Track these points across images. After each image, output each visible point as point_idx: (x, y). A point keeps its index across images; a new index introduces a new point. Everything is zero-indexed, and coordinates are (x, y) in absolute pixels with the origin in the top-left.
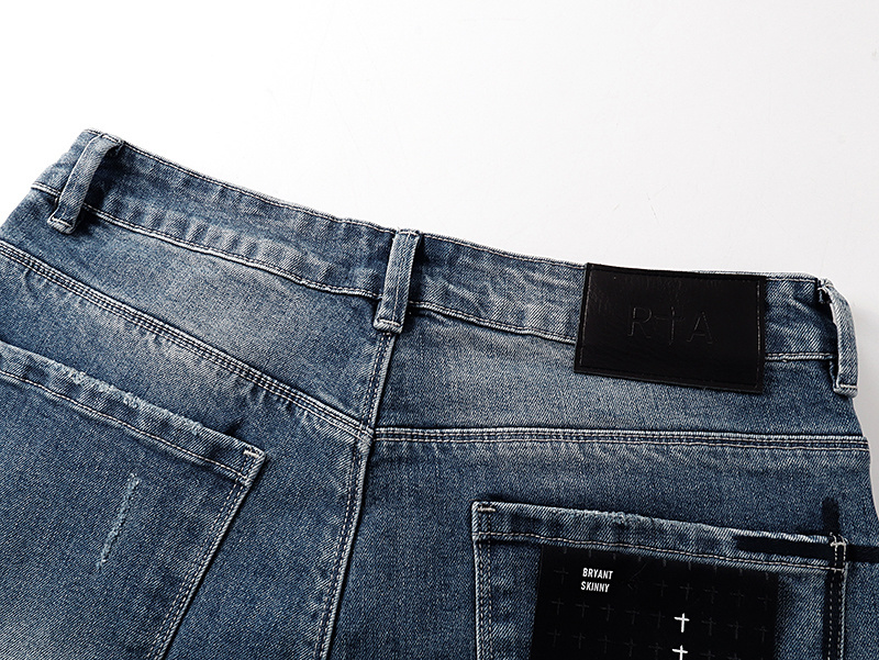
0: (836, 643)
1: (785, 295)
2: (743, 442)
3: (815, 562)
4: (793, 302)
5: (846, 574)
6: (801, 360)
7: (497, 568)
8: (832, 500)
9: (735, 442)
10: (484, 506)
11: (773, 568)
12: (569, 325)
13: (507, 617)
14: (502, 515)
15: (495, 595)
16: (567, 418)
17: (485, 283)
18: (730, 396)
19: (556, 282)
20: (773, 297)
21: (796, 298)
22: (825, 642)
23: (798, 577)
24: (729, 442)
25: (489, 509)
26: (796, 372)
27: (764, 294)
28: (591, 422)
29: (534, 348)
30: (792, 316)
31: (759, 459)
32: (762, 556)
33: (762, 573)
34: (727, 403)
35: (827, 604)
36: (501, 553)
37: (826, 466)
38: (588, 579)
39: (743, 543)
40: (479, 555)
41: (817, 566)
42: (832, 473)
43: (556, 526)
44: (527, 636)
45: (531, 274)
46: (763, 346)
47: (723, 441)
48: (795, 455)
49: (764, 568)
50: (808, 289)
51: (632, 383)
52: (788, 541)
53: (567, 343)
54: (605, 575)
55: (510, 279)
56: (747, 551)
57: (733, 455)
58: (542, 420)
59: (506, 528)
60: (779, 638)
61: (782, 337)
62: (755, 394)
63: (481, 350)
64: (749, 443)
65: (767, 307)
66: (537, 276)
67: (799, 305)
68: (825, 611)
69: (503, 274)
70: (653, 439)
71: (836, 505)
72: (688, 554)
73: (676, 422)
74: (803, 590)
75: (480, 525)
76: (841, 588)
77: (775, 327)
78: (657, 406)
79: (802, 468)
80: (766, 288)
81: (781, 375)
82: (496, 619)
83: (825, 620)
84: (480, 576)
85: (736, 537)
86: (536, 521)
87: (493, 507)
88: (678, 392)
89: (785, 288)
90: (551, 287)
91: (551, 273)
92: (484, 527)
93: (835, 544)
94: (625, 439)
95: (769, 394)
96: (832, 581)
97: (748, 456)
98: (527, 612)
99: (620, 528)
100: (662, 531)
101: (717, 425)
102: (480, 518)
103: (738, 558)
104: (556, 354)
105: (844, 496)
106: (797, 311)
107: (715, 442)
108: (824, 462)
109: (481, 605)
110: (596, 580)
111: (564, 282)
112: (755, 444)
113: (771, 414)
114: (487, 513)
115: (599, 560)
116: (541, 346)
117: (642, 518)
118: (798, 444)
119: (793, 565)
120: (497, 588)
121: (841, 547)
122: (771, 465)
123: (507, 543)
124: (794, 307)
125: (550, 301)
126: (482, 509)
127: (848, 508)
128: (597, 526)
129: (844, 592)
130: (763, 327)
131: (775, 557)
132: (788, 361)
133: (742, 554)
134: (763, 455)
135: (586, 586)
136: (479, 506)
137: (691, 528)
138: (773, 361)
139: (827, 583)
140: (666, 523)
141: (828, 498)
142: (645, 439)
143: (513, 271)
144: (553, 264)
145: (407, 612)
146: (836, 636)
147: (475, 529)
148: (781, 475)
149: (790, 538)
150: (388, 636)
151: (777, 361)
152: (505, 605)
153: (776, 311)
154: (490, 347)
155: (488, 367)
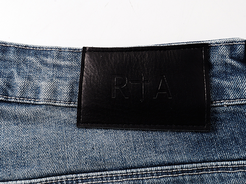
1: (223, 56)
2: (198, 170)
4: (229, 61)
6: (237, 105)
9: (193, 171)
12: (72, 93)
16: (70, 166)
17: (12, 70)
18: (188, 134)
19: (62, 63)
20: (215, 58)
21: (231, 58)
24: (188, 172)
26: (235, 113)
27: (208, 56)
28: (87, 168)
29: (49, 113)
30: (229, 71)
34: (185, 140)
45: (45, 59)
46: (209, 96)
47: (183, 172)
48: (237, 177)
50: (240, 50)
51: (118, 132)
53: (72, 107)
55: (30, 65)
58: (50, 171)
61: (223, 88)
62: (205, 132)
63: (9, 120)
64: (202, 170)
65: (210, 66)
66: (49, 60)
67: (234, 63)
69: (25, 61)
70: (132, 176)
73: (148, 160)
77: (217, 81)
78: (135, 148)
80: (209, 52)
81: (223, 116)
88: (150, 135)
89: (223, 51)
90: (59, 67)
91: (59, 57)
94: (112, 178)
95: (215, 130)
101: (178, 159)
104: (64, 115)
106: (233, 67)
107: (177, 172)
111: (67, 63)
112: (207, 170)
113: (217, 145)
116: (53, 111)
118: (239, 168)
124: (231, 64)
125: (58, 77)
130: (209, 81)
132: (228, 106)
134: (213, 178)
138: (217, 106)
142: (127, 177)
143: (32, 59)
144: (60, 50)
151: (219, 106)
153: (217, 69)
154: (15, 117)
155: (13, 132)
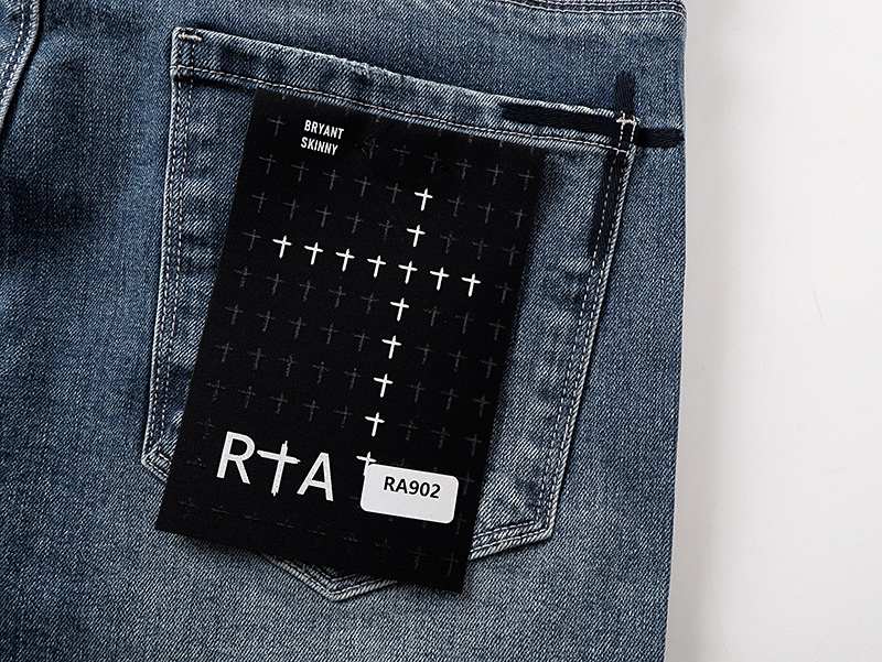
0: (606, 236)
3: (595, 137)
5: (631, 158)
7: (198, 112)
8: (629, 75)
10: (188, 32)
11: (543, 143)
13: (204, 172)
14: (210, 46)
15: (192, 144)
22: (594, 233)
23: (571, 156)
25: (193, 37)
31: (546, 23)
32: (531, 128)
33: (528, 147)
35: (602, 190)
36: (205, 95)
37: (626, 33)
38: (310, 135)
39: (510, 112)
40: (177, 95)
41: (596, 142)
42: (632, 42)
43: (277, 67)
44: (226, 197)
49: (532, 143)
52: (565, 111)
54: (334, 132)
56: (513, 120)
57: (515, 14)
59: (214, 62)
60: (539, 227)
68: (599, 198)
71: (632, 81)
72: (442, 121)
74: (574, 171)
75: (179, 56)
76: (622, 175)
79: (596, 35)
82: (190, 174)
83: (598, 209)
84: (176, 121)
85: (502, 105)
86: (253, 58)
87: (198, 34)
92: (185, 59)
93: (623, 121)
96: (614, 164)
97: (533, 19)
98: (230, 169)
99: (361, 82)
100: (413, 92)
102: (181, 48)
103: (502, 129)
105: (643, 70)
108: (624, 29)
109: (173, 157)
110: (321, 139)
114: (191, 42)
115: (328, 115)
117: (390, 73)
119: (567, 140)
120: (195, 137)
121: (629, 126)
122: (560, 30)
123: (214, 84)
126: (184, 36)
127: (646, 84)
128: (330, 74)
129: (626, 180)
131: (546, 130)
133: (507, 124)
135: (308, 144)
136: (181, 32)
137: (449, 91)
139: (606, 167)
140: (420, 83)
141: (623, 73)
145: (93, 163)
146: (608, 229)
147: (173, 60)
148: (571, 43)
149: (569, 108)
150: (67, 189)
152: (203, 158)
